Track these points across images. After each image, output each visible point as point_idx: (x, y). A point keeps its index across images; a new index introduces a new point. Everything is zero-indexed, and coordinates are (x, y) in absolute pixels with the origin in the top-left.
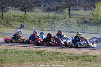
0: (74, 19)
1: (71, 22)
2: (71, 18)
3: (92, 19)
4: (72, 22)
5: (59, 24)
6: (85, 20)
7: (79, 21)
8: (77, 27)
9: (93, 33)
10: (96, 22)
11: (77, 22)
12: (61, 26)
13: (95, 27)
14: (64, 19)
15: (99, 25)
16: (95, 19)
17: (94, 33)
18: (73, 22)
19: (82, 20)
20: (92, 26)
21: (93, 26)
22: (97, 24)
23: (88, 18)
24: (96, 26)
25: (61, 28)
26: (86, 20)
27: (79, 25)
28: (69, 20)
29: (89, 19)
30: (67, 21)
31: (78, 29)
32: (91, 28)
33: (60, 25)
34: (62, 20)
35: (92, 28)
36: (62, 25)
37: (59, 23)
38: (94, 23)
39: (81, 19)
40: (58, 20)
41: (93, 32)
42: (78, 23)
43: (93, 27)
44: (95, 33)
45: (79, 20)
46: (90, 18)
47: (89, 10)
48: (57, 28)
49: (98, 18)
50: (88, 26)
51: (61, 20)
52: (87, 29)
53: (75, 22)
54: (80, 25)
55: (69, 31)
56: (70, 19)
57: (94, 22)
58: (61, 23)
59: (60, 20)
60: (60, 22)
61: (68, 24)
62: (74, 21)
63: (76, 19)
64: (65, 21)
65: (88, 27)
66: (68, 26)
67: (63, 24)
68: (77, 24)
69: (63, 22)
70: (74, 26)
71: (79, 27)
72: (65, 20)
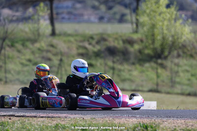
0: (70, 41)
2: (57, 38)
3: (130, 42)
4: (62, 50)
6: (108, 43)
7: (85, 48)
9: (140, 88)
10: (147, 51)
11: (81, 51)
12: (27, 65)
13: (144, 69)
14: (34, 41)
15: (159, 61)
16: (142, 41)
17: (146, 89)
18: (66, 50)
19: (98, 43)
20: (133, 64)
21: (138, 66)
22: (150, 58)
23: (116, 39)
24: (147, 65)
25: (26, 74)
26: (112, 43)
28: (52, 46)
29: (121, 42)
30: (45, 48)
32: (130, 71)
33: (22, 64)
34: (28, 44)
35: (135, 73)
36: (30, 61)
37: (16, 54)
38: (138, 54)
39: (94, 42)
40: (12, 46)
41: (142, 86)
42: (82, 54)
43: (136, 69)
44: (151, 91)
45: (86, 45)
46: (124, 38)
47: (69, 19)
48: (12, 72)
50: (121, 64)
51: (23, 45)
52: (119, 76)
53: (75, 51)
54: (93, 62)
56: (55, 41)
57: (140, 51)
58: (24, 55)
59: (19, 46)
60: (19, 51)
61: (49, 59)
62: (68, 48)
63: (76, 40)
64: (39, 49)
65: (120, 70)
67: (32, 57)
69: (33, 53)
72: (37, 45)
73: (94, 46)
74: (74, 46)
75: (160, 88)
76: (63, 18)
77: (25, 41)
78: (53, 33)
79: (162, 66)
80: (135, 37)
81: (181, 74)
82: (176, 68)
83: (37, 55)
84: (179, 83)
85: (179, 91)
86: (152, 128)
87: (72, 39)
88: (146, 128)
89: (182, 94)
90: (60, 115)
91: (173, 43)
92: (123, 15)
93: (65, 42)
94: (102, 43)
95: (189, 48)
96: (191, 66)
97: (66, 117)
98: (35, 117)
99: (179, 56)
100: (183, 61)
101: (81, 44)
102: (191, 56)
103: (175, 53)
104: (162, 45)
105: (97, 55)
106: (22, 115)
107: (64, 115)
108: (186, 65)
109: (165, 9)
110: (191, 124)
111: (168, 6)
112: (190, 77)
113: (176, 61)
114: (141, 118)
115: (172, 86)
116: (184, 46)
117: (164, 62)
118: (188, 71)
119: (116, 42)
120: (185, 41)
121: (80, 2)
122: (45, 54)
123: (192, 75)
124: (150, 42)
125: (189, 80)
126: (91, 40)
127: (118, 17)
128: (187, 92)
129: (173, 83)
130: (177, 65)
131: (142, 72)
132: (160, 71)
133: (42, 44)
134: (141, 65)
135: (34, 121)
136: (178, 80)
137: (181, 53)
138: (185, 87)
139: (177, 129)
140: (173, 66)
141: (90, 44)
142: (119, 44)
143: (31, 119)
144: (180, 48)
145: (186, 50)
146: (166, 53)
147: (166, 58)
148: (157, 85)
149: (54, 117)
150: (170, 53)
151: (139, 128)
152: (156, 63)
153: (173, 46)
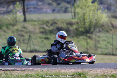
0: (35, 25)
1: (28, 30)
2: (27, 23)
3: (71, 24)
4: (31, 30)
5: (4, 37)
6: (57, 25)
7: (44, 28)
8: (43, 41)
10: (80, 29)
11: (42, 30)
13: (79, 40)
14: (13, 25)
15: (88, 35)
16: (77, 23)
18: (33, 30)
19: (52, 25)
20: (73, 37)
21: (75, 38)
22: (83, 33)
23: (63, 22)
24: (81, 37)
26: (60, 25)
27: (46, 36)
28: (24, 28)
29: (65, 24)
30: (20, 29)
31: (45, 45)
37: (3, 33)
38: (76, 31)
39: (49, 25)
40: (1, 28)
42: (42, 32)
43: (74, 40)
45: (45, 26)
46: (67, 22)
49: (84, 20)
51: (7, 28)
53: (38, 31)
54: (49, 37)
55: (29, 49)
57: (77, 29)
58: (8, 33)
59: (4, 28)
60: (5, 31)
61: (23, 36)
62: (34, 28)
63: (39, 24)
64: (17, 30)
66: (23, 40)
68: (42, 34)
69: (13, 32)
70: (36, 39)
71: (46, 41)
72: (16, 27)
73: (49, 27)
74: (37, 27)
75: (89, 51)
76: (31, 11)
77: (8, 26)
78: (25, 20)
79: (90, 38)
80: (74, 21)
81: (101, 42)
82: (98, 39)
83: (15, 34)
84: (100, 48)
85: (100, 53)
86: (83, 75)
87: (36, 23)
88: (80, 75)
89: (102, 54)
90: (29, 69)
91: (96, 24)
92: (66, 8)
93: (32, 25)
94: (54, 25)
95: (106, 27)
96: (107, 37)
97: (32, 70)
98: (14, 70)
99: (100, 31)
100: (102, 35)
101: (42, 26)
102: (107, 31)
103: (97, 30)
104: (90, 25)
105: (51, 32)
106: (6, 69)
107: (31, 69)
108: (104, 37)
109: (91, 4)
110: (106, 71)
111: (93, 2)
112: (106, 44)
113: (98, 34)
114: (77, 69)
115: (96, 50)
116: (103, 26)
117: (91, 35)
118: (105, 40)
119: (62, 24)
120: (103, 22)
121: (41, 1)
122: (20, 33)
123: (108, 43)
124: (83, 23)
125: (106, 45)
126: (47, 24)
127: (63, 9)
128: (105, 53)
129: (96, 48)
130: (99, 37)
131: (78, 41)
132: (88, 40)
133: (19, 27)
134: (77, 37)
135: (13, 73)
136: (99, 45)
137: (101, 30)
138: (104, 50)
139: (98, 75)
140: (96, 37)
141: (47, 26)
142: (64, 25)
143: (11, 71)
144: (100, 27)
145: (104, 28)
146: (92, 30)
147: (92, 33)
148: (87, 49)
149: (25, 70)
150: (94, 30)
151: (76, 75)
152: (86, 36)
153: (96, 25)
